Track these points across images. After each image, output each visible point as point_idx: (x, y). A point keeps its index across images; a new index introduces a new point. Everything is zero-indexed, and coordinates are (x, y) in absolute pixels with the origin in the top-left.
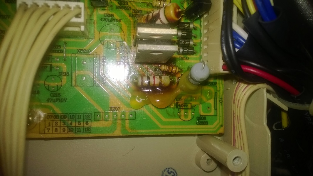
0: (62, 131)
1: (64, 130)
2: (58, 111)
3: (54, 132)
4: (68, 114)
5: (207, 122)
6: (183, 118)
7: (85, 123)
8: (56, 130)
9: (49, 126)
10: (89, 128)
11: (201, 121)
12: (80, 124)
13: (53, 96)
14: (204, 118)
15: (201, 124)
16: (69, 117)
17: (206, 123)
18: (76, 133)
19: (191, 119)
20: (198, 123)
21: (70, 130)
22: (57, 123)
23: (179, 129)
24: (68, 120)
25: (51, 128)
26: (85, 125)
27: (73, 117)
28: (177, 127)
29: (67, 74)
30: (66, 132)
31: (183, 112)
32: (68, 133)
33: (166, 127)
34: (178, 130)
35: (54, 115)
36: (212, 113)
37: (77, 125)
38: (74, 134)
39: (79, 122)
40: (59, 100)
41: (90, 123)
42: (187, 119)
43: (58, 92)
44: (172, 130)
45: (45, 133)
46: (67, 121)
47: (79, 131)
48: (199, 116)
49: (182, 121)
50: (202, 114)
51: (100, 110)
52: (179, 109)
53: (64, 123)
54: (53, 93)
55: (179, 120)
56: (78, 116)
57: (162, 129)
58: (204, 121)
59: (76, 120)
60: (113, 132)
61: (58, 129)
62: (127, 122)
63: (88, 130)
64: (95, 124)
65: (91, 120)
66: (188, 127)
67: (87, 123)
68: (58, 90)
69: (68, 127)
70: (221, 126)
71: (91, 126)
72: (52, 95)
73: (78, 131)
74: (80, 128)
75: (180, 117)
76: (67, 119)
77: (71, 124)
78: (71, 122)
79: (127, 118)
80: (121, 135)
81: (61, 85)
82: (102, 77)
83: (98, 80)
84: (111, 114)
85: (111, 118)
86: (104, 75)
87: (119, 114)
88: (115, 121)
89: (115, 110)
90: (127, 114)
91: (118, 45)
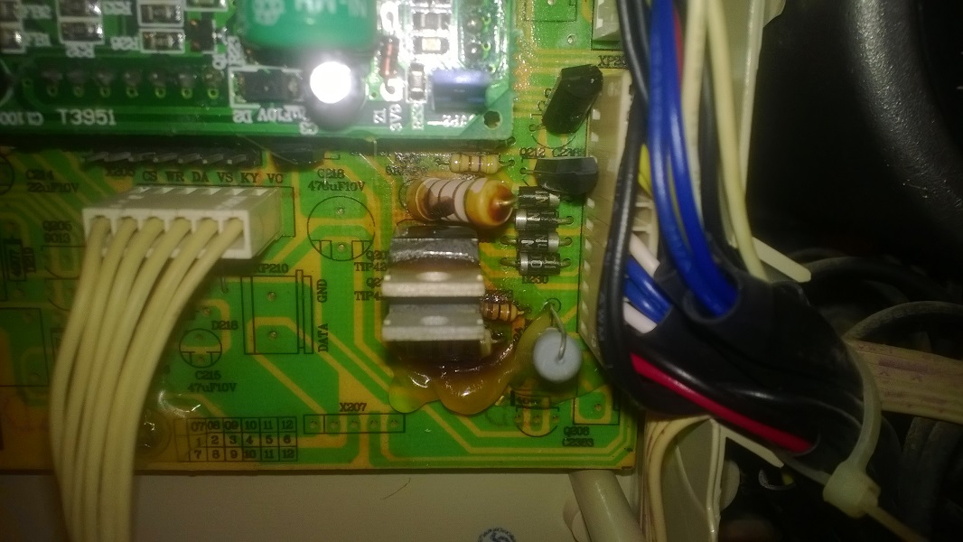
0: (229, 456)
1: (234, 455)
2: (216, 411)
3: (211, 458)
4: (241, 418)
5: (592, 440)
6: (527, 429)
7: (281, 440)
8: (216, 454)
9: (199, 445)
10: (292, 451)
11: (577, 437)
12: (272, 441)
13: (203, 378)
14: (584, 429)
15: (576, 445)
16: (244, 426)
17: (589, 443)
18: (261, 461)
19: (548, 431)
20: (566, 443)
21: (249, 454)
22: (217, 438)
23: (517, 455)
24: (242, 432)
25: (204, 451)
26: (282, 443)
27: (253, 425)
28: (511, 450)
29: (233, 325)
30: (240, 457)
31: (527, 415)
32: (243, 461)
33: (484, 450)
34: (514, 459)
35: (208, 421)
36: (607, 418)
37: (264, 443)
38: (258, 464)
39: (268, 437)
40: (217, 388)
41: (293, 442)
42: (539, 433)
43: (214, 369)
44: (499, 459)
45: (190, 461)
46: (239, 435)
47: (269, 457)
48: (571, 425)
49: (524, 436)
50: (579, 419)
51: (316, 407)
52: (518, 407)
53: (234, 439)
54: (203, 370)
55: (518, 434)
56: (265, 422)
57: (473, 455)
58: (583, 437)
59: (260, 434)
60: (350, 461)
61: (221, 451)
62: (384, 438)
63: (291, 454)
64: (305, 443)
65: (296, 432)
66: (540, 451)
67: (287, 439)
68: (212, 364)
69: (242, 447)
70: (629, 450)
71: (296, 446)
72: (200, 375)
73: (267, 457)
74: (271, 451)
75: (519, 427)
76: (239, 429)
77: (250, 440)
78: (250, 437)
79: (384, 428)
80: (370, 467)
81: (221, 352)
82: (319, 332)
83: (308, 339)
84: (344, 420)
85: (344, 428)
86: (324, 327)
87: (364, 420)
88: (353, 434)
89: (353, 409)
90: (384, 420)
91: (358, 249)
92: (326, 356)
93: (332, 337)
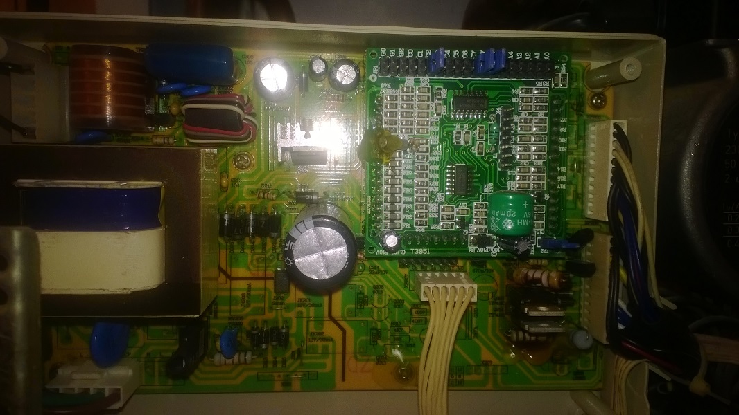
5: (585, 377)
6: (558, 373)
7: (457, 376)
10: (462, 381)
11: (579, 376)
12: (453, 377)
14: (582, 372)
15: (578, 379)
17: (583, 378)
19: (567, 373)
20: (574, 378)
23: (554, 384)
26: (458, 378)
28: (551, 382)
31: (558, 366)
33: (540, 382)
36: (591, 367)
37: (450, 378)
41: (462, 377)
42: (563, 374)
48: (576, 371)
49: (557, 375)
50: (580, 368)
51: (472, 362)
52: (554, 363)
55: (554, 375)
57: (536, 383)
58: (581, 376)
60: (485, 386)
62: (499, 377)
63: (461, 383)
64: (467, 378)
65: (463, 373)
66: (563, 382)
67: (460, 376)
70: (600, 381)
71: (463, 379)
73: (451, 384)
74: (453, 381)
75: (555, 372)
79: (499, 372)
80: (493, 388)
82: (474, 331)
83: (470, 333)
84: (483, 368)
85: (483, 372)
86: (476, 328)
87: (491, 368)
88: (486, 374)
89: (487, 363)
90: (499, 368)
91: (490, 295)
92: (477, 341)
93: (479, 332)
